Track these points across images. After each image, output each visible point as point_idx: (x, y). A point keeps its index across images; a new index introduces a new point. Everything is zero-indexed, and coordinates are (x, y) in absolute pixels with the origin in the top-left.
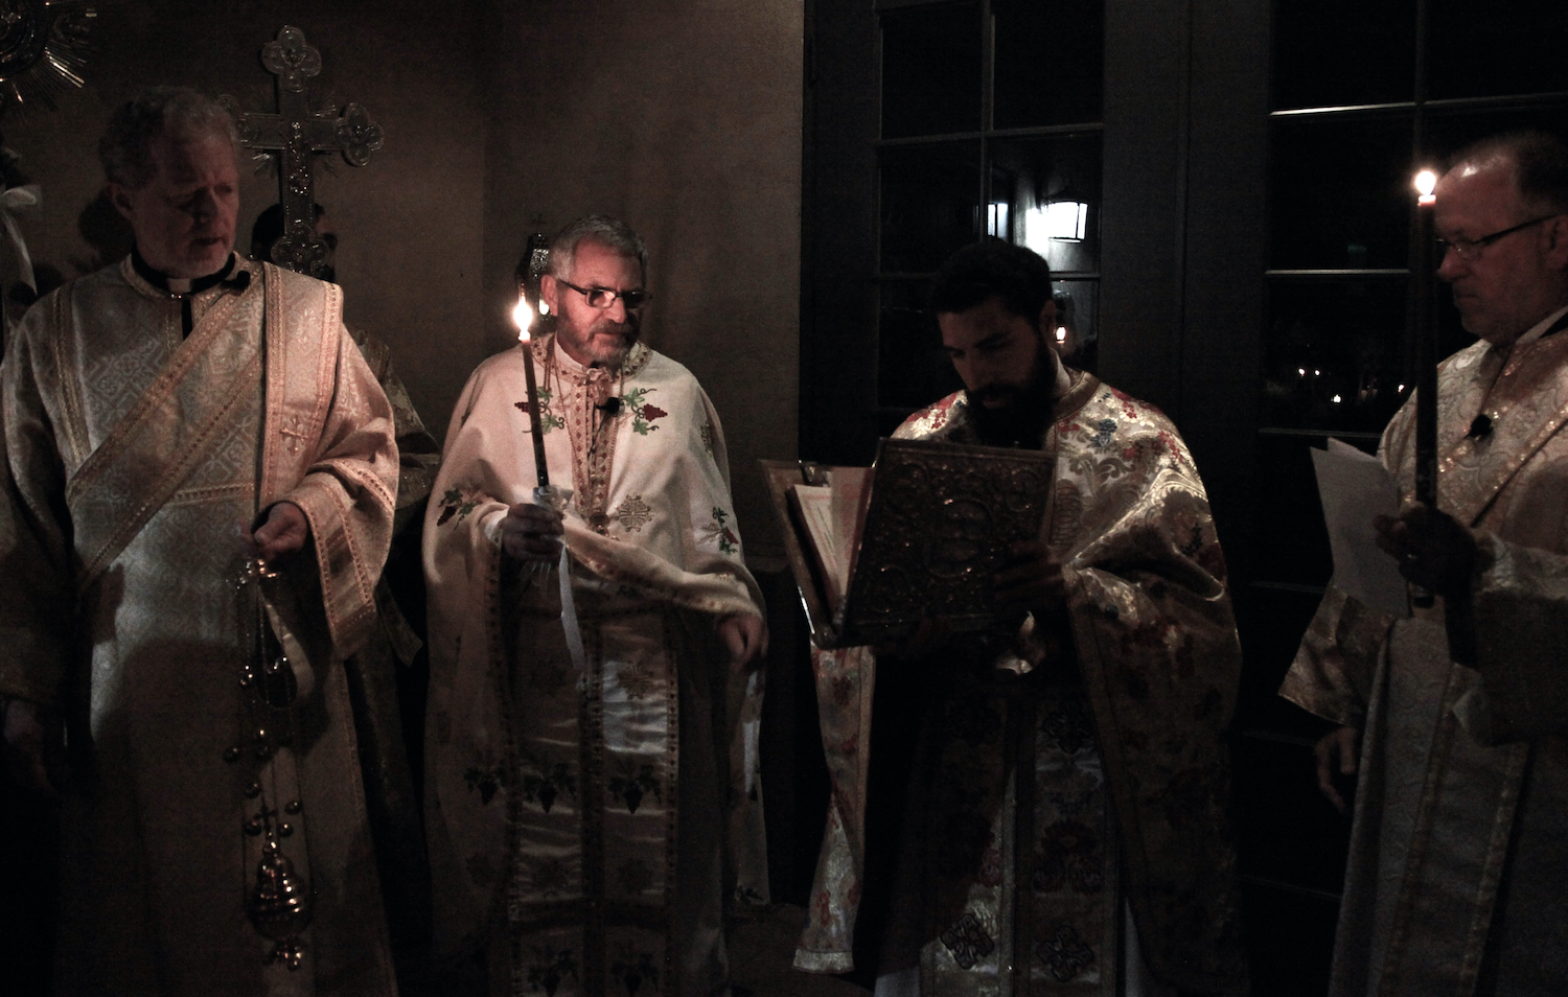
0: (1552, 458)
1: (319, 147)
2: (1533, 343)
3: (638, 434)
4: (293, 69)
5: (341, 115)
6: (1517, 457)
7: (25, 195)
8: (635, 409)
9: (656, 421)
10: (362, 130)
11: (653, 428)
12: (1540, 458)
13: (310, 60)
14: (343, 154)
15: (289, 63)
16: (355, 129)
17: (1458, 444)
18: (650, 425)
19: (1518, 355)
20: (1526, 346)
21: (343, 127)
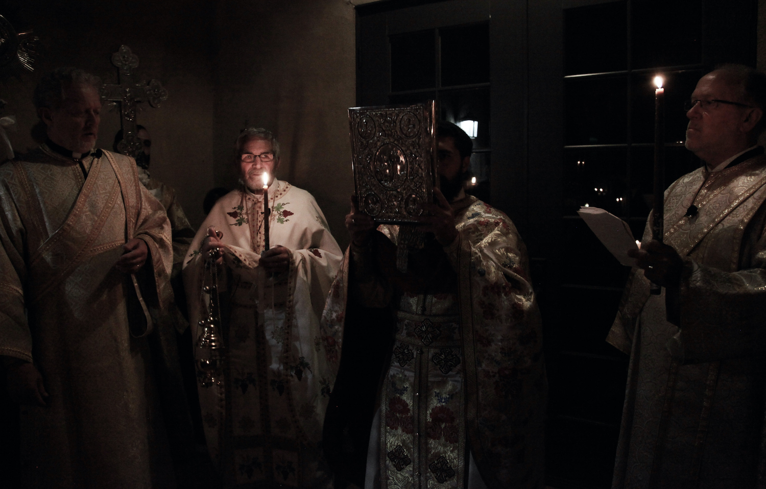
0: (725, 227)
1: (138, 99)
2: (721, 171)
3: (279, 223)
4: (126, 65)
5: (148, 85)
6: (708, 226)
7: (9, 120)
8: (279, 212)
9: (288, 217)
10: (157, 91)
11: (286, 221)
12: (720, 226)
13: (133, 61)
14: (149, 102)
15: (124, 62)
16: (154, 91)
17: (680, 220)
18: (285, 219)
19: (712, 177)
20: (717, 173)
21: (150, 90)
